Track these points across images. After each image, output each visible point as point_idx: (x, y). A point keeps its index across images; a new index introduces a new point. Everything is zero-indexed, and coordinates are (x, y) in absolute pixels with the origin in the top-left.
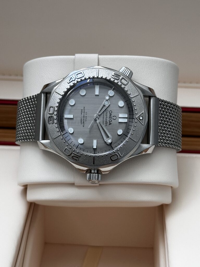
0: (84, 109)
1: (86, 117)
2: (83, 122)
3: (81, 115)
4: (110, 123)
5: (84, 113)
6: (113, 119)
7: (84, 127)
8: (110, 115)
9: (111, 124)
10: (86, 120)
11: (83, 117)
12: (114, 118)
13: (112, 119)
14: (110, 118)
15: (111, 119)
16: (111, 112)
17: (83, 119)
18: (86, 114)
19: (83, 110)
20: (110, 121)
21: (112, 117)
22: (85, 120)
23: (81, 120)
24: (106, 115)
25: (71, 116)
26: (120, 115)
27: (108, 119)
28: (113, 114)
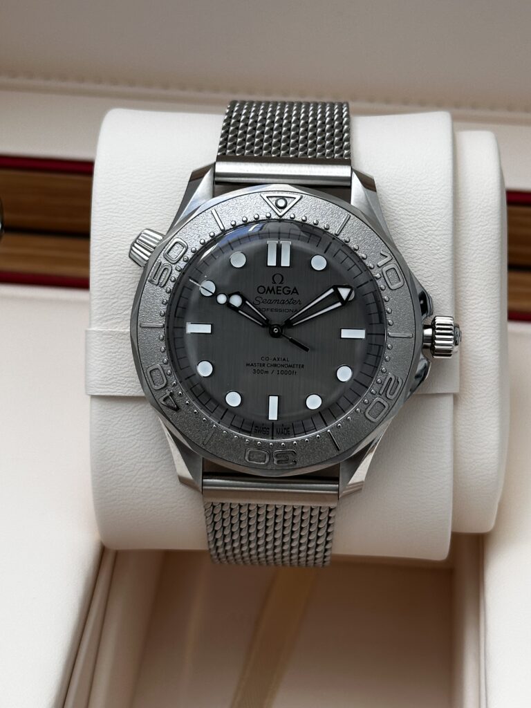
0: (252, 365)
1: (275, 359)
2: (288, 369)
3: (270, 372)
4: (293, 292)
5: (264, 365)
6: (281, 283)
7: (303, 366)
8: (270, 290)
9: (295, 289)
10: (284, 359)
11: (276, 369)
12: (278, 279)
13: (283, 286)
14: (277, 290)
15: (281, 289)
16: (261, 290)
17: (280, 369)
18: (267, 359)
19: (256, 368)
20: (286, 292)
21: (275, 286)
22: (283, 363)
23: (283, 373)
24: (270, 302)
25: (273, 401)
26: (272, 262)
27: (282, 297)
28: (268, 284)
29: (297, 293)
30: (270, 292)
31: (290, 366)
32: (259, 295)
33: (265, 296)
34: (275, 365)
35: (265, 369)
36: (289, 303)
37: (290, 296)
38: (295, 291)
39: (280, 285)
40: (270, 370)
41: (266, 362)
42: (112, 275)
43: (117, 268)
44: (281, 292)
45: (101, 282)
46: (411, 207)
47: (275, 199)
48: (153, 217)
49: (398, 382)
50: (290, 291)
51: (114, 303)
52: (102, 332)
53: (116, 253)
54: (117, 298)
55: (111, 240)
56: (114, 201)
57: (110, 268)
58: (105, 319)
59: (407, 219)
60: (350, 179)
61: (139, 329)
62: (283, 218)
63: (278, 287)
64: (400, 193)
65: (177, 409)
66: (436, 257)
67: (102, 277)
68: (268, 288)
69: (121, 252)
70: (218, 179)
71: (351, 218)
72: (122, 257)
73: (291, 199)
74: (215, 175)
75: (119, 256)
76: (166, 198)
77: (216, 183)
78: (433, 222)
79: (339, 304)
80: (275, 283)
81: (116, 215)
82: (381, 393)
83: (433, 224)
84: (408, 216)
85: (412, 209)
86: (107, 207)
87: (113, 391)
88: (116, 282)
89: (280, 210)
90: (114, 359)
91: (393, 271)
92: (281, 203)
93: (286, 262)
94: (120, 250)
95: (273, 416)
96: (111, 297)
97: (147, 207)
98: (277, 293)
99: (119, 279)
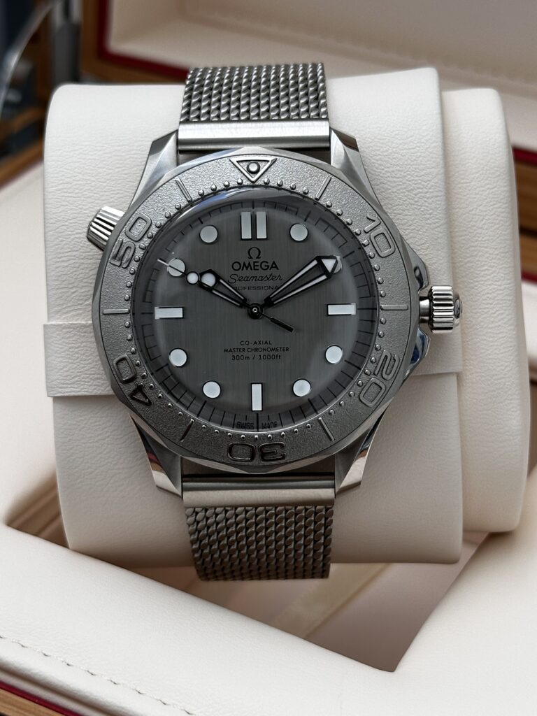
0: (231, 350)
1: (255, 343)
2: (272, 353)
3: (251, 358)
4: (272, 267)
5: (243, 350)
6: (258, 258)
7: (287, 349)
8: (246, 266)
9: (274, 263)
10: (266, 343)
11: (257, 354)
12: (254, 253)
13: (260, 261)
14: (255, 266)
15: (259, 264)
16: (236, 266)
17: (262, 353)
18: (247, 343)
19: (235, 355)
20: (263, 266)
21: (252, 261)
22: (265, 346)
23: (265, 357)
24: (247, 279)
25: (257, 389)
26: (247, 235)
27: (260, 273)
28: (244, 259)
29: (276, 267)
30: (247, 268)
31: (273, 350)
32: (236, 272)
33: (240, 273)
34: (257, 350)
35: (246, 354)
36: (268, 279)
37: (269, 272)
38: (274, 265)
39: (258, 260)
40: (250, 355)
41: (245, 347)
42: (70, 262)
43: (75, 253)
44: (259, 268)
45: (58, 270)
46: (398, 168)
47: (247, 163)
48: (112, 196)
49: (395, 360)
50: (268, 266)
51: (73, 293)
52: (61, 325)
53: (72, 237)
54: (76, 287)
55: (67, 223)
56: (68, 180)
57: (67, 254)
58: (65, 311)
59: (395, 182)
60: (328, 139)
61: (103, 317)
62: (257, 184)
63: (254, 262)
64: (385, 154)
65: (149, 404)
66: (429, 222)
67: (58, 265)
68: (244, 264)
69: (77, 236)
70: (181, 147)
71: (332, 180)
72: (79, 241)
73: (263, 163)
74: (178, 142)
75: (77, 240)
76: (126, 174)
77: (179, 152)
78: (423, 183)
79: (324, 277)
80: (251, 258)
81: (70, 195)
82: (376, 373)
83: (423, 185)
84: (395, 179)
85: (399, 171)
86: (61, 187)
87: (78, 390)
88: (75, 269)
89: (252, 175)
90: (77, 355)
91: (382, 237)
92: (253, 168)
93: (262, 234)
94: (77, 233)
95: (257, 406)
96: (70, 286)
97: (105, 184)
98: (254, 269)
99: (77, 265)
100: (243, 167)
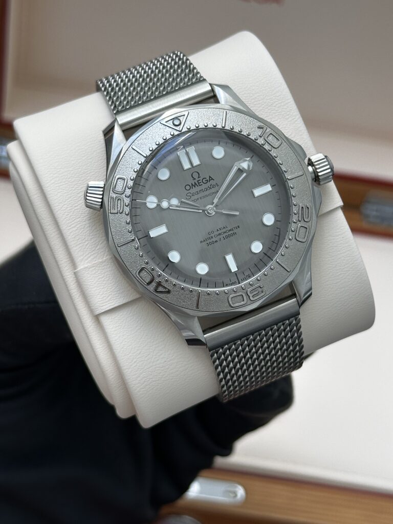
0: (204, 241)
1: (218, 230)
2: (231, 232)
3: (219, 240)
4: (210, 180)
5: (212, 237)
6: (199, 177)
7: (239, 227)
8: (194, 185)
9: (210, 177)
10: (224, 228)
11: (221, 236)
12: (196, 176)
13: (201, 179)
14: (199, 183)
15: (201, 181)
16: (188, 188)
17: (224, 235)
18: (213, 232)
19: (208, 242)
20: (205, 182)
21: (196, 181)
22: (224, 230)
23: (227, 237)
24: (198, 193)
25: (230, 259)
26: (187, 166)
27: (204, 186)
28: (191, 181)
29: (212, 179)
30: (195, 187)
31: (230, 230)
32: (188, 192)
33: (192, 191)
34: (220, 234)
35: (214, 239)
36: (210, 188)
37: (209, 184)
38: (211, 178)
39: (199, 179)
40: (217, 239)
41: (212, 235)
42: (78, 226)
43: (78, 220)
44: (202, 183)
45: (72, 234)
46: (258, 95)
47: (172, 121)
48: (87, 175)
49: (308, 208)
50: (207, 180)
51: (87, 245)
52: (87, 267)
53: (73, 210)
54: (87, 240)
55: (66, 203)
56: (55, 175)
57: (73, 223)
58: (86, 258)
59: (259, 103)
60: (213, 90)
61: (119, 249)
62: (183, 131)
63: (198, 181)
64: (247, 89)
65: (169, 292)
66: (289, 120)
67: (71, 231)
68: (192, 184)
69: (76, 208)
70: (125, 128)
71: (228, 112)
72: (79, 211)
73: (182, 117)
74: (121, 126)
75: (76, 211)
76: (90, 159)
77: (124, 131)
78: (277, 98)
79: (245, 175)
80: (195, 179)
81: (61, 184)
82: (300, 220)
83: (277, 99)
84: (259, 102)
85: (259, 96)
86: (53, 181)
87: (113, 304)
88: (82, 229)
89: (178, 127)
90: (104, 282)
91: (271, 136)
92: (177, 122)
93: (196, 162)
94: (76, 206)
95: (234, 268)
96: (84, 241)
97: (80, 170)
98: (200, 185)
99: (83, 227)
100: (170, 124)
